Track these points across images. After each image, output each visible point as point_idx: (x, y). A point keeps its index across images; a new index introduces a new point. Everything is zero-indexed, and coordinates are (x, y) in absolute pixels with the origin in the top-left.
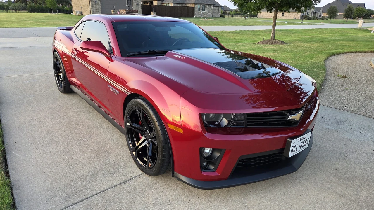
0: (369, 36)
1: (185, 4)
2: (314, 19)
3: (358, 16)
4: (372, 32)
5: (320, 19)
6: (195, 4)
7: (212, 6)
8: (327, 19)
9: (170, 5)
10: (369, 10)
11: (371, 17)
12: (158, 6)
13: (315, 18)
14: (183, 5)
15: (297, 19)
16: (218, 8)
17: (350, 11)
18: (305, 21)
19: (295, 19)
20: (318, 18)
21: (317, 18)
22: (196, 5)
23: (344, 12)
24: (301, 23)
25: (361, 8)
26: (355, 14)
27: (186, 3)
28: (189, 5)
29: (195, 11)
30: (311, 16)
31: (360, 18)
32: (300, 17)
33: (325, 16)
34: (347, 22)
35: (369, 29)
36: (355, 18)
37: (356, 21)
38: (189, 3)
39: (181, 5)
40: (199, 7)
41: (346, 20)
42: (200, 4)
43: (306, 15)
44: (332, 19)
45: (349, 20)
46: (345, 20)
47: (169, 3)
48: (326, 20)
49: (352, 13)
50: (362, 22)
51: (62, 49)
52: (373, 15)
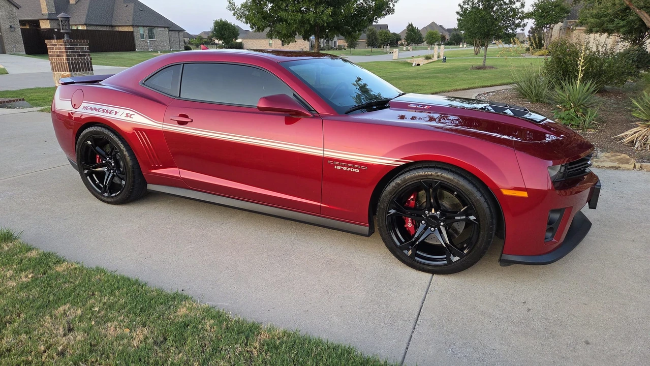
1: (112, 26)
3: (383, 43)
4: (413, 65)
5: (336, 49)
6: (132, 26)
7: (167, 29)
8: (345, 49)
9: (80, 28)
10: (394, 34)
11: (398, 44)
12: (56, 30)
14: (108, 29)
16: (177, 33)
17: (374, 37)
20: (334, 47)
21: (332, 48)
22: (135, 29)
23: (366, 37)
25: (384, 31)
26: (380, 41)
27: (113, 24)
29: (136, 38)
30: (324, 45)
31: (387, 45)
32: (308, 47)
33: (340, 44)
34: (371, 53)
35: (409, 61)
36: (380, 47)
37: (382, 51)
38: (119, 24)
39: (104, 29)
40: (141, 31)
41: (370, 49)
42: (144, 26)
44: (352, 49)
45: (374, 50)
46: (369, 49)
47: (77, 24)
48: (344, 50)
49: (376, 39)
51: (128, 119)
52: (400, 42)
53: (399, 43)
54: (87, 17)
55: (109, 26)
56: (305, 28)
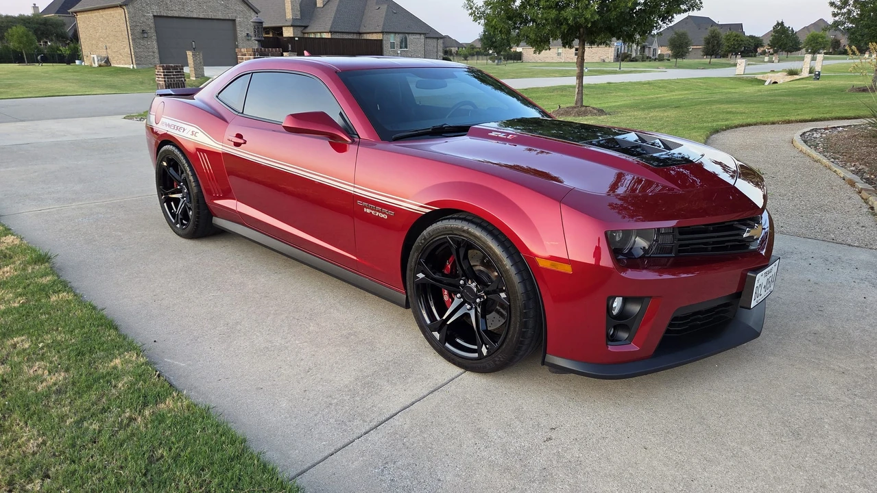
0: (767, 91)
1: (360, 33)
2: (643, 61)
3: (730, 52)
4: (767, 83)
5: (655, 60)
6: (382, 32)
7: (422, 36)
8: (669, 60)
9: (326, 36)
10: (751, 37)
11: (756, 52)
12: (297, 39)
13: (645, 57)
14: (355, 37)
15: (606, 61)
16: (435, 40)
17: (716, 42)
18: (626, 65)
19: (604, 61)
20: (650, 58)
21: (648, 58)
22: (386, 37)
23: (703, 42)
24: (618, 69)
25: (734, 33)
26: (725, 48)
27: (360, 31)
28: (368, 35)
29: (385, 48)
30: (636, 54)
31: (736, 54)
32: (613, 57)
33: (663, 53)
34: (711, 66)
35: (759, 77)
36: (725, 56)
37: (727, 62)
38: (368, 31)
39: (350, 37)
40: (392, 38)
41: (708, 60)
42: (395, 33)
43: (626, 51)
44: (679, 60)
45: (714, 60)
46: (706, 60)
47: (321, 31)
48: (666, 61)
49: (719, 44)
50: (744, 64)
51: (193, 137)
52: (762, 49)
53: (760, 50)
54: (333, 23)
55: (357, 33)
56: (562, 30)
